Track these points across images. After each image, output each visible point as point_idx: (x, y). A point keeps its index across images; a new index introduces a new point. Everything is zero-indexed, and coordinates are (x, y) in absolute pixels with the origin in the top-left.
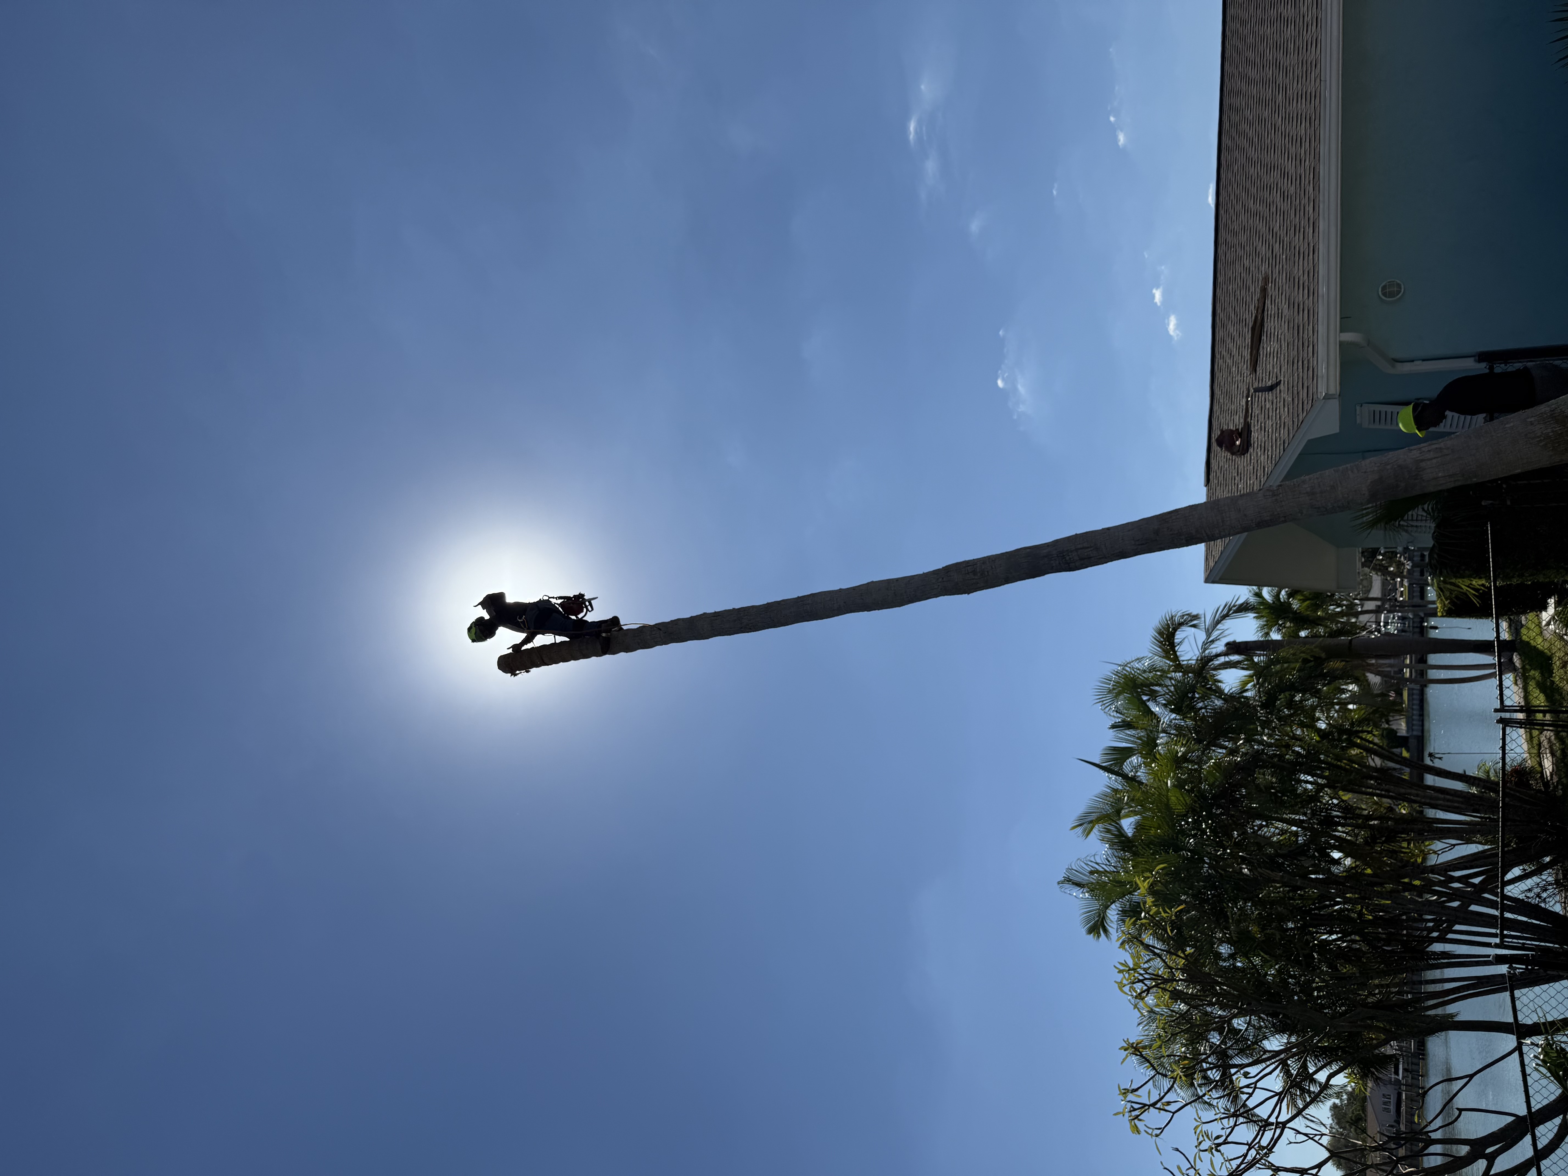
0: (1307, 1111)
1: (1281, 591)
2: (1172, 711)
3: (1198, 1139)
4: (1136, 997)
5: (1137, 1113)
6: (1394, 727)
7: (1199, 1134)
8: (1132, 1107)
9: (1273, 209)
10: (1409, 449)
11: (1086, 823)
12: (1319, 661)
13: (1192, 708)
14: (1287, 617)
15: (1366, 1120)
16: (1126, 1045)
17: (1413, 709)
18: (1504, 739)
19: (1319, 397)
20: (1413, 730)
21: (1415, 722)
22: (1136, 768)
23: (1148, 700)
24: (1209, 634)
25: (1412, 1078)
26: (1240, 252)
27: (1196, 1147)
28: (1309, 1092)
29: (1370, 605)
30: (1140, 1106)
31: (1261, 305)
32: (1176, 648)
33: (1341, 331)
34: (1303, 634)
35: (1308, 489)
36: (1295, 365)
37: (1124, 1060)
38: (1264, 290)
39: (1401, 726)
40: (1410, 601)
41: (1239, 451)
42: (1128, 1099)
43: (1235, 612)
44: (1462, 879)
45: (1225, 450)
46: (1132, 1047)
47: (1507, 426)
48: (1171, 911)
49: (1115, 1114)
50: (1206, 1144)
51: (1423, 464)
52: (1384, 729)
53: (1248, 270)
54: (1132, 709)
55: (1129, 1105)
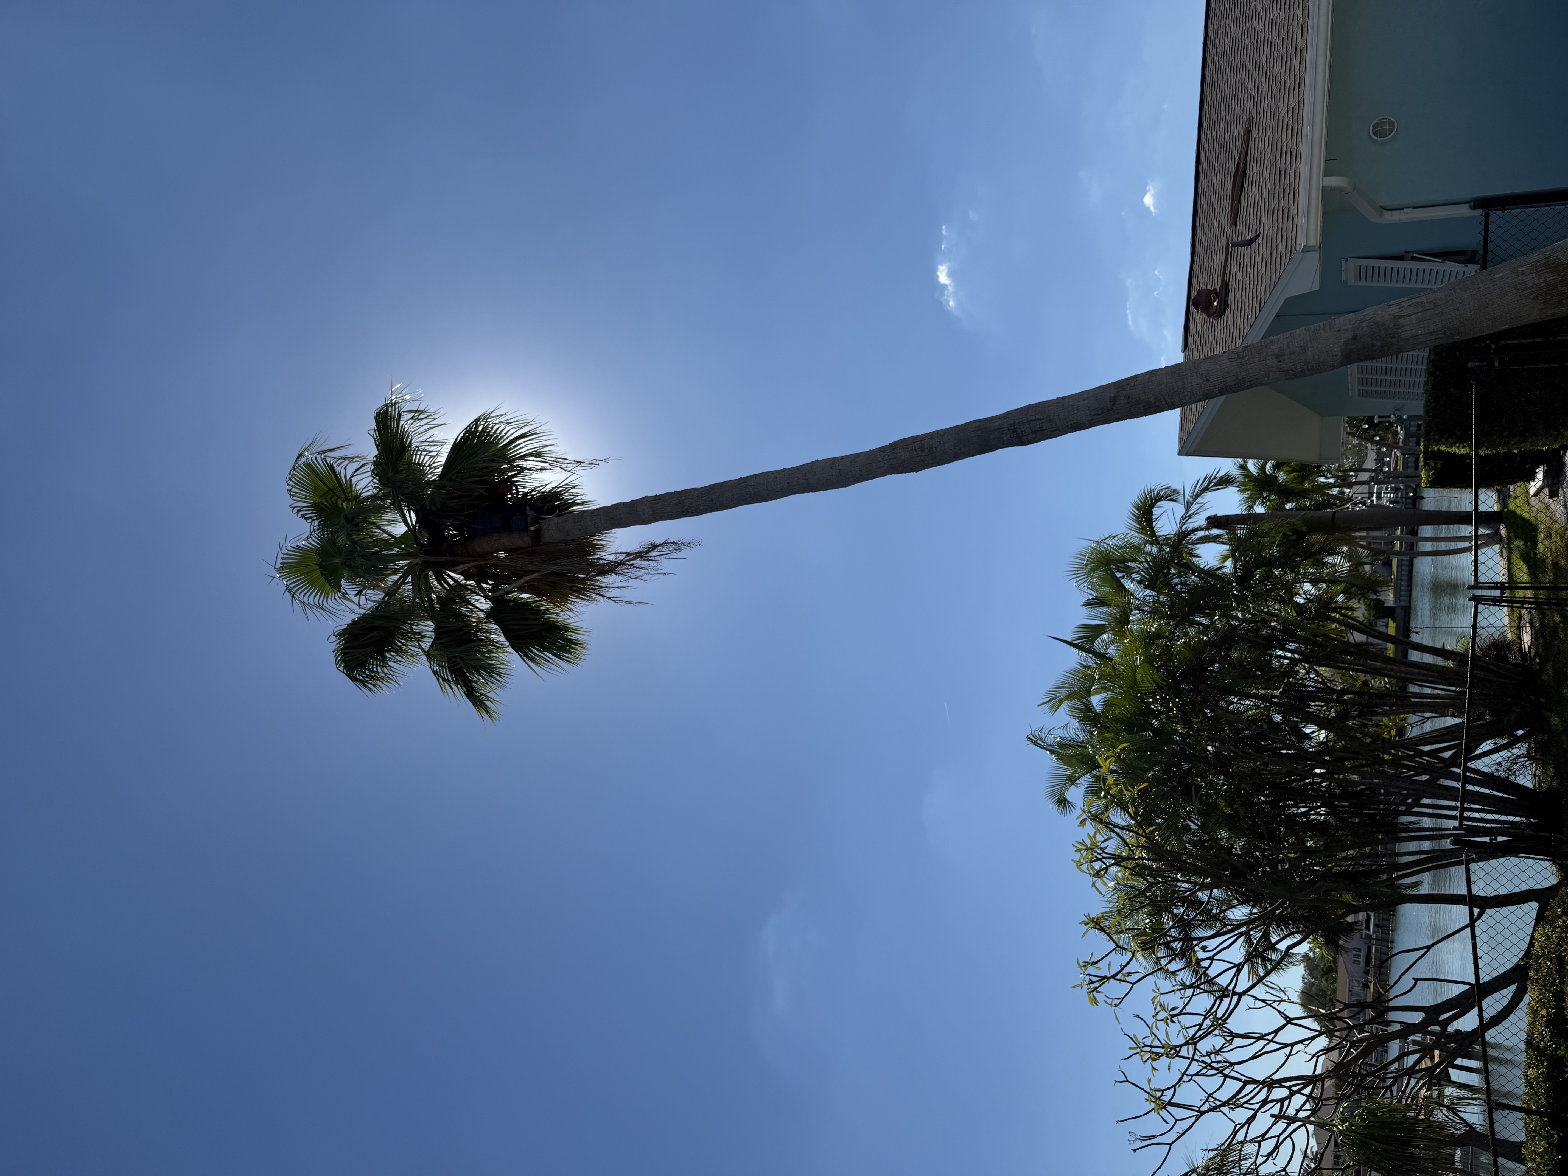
0: (1267, 979)
1: (1267, 463)
2: (1146, 587)
3: (1155, 1009)
4: (1094, 876)
5: (1097, 985)
6: (1382, 598)
7: (1157, 1004)
8: (1090, 980)
9: (1261, 40)
10: (1387, 305)
11: (1054, 702)
12: (1300, 536)
13: (1168, 584)
14: (1272, 491)
15: (1336, 972)
16: (1086, 920)
17: (1401, 580)
18: (1475, 618)
19: (1298, 249)
20: (1400, 601)
21: (1402, 593)
22: (1107, 645)
23: (1123, 577)
24: (1187, 509)
25: (1382, 933)
26: (1226, 92)
27: (1153, 1017)
28: (1270, 960)
29: (1364, 476)
30: (1099, 979)
31: (1245, 148)
32: (1154, 524)
33: (1325, 175)
34: (1288, 506)
35: (1276, 351)
36: (1275, 215)
37: (1085, 934)
38: (1248, 132)
39: (1389, 597)
40: (1405, 472)
41: (1215, 313)
42: (1087, 972)
43: (1215, 485)
44: (1433, 753)
45: (1202, 311)
46: (1093, 921)
47: (1497, 276)
48: (1133, 789)
49: (1074, 987)
50: (1162, 1015)
51: (1402, 321)
52: (1373, 600)
53: (1233, 111)
54: (1104, 586)
55: (1087, 978)
